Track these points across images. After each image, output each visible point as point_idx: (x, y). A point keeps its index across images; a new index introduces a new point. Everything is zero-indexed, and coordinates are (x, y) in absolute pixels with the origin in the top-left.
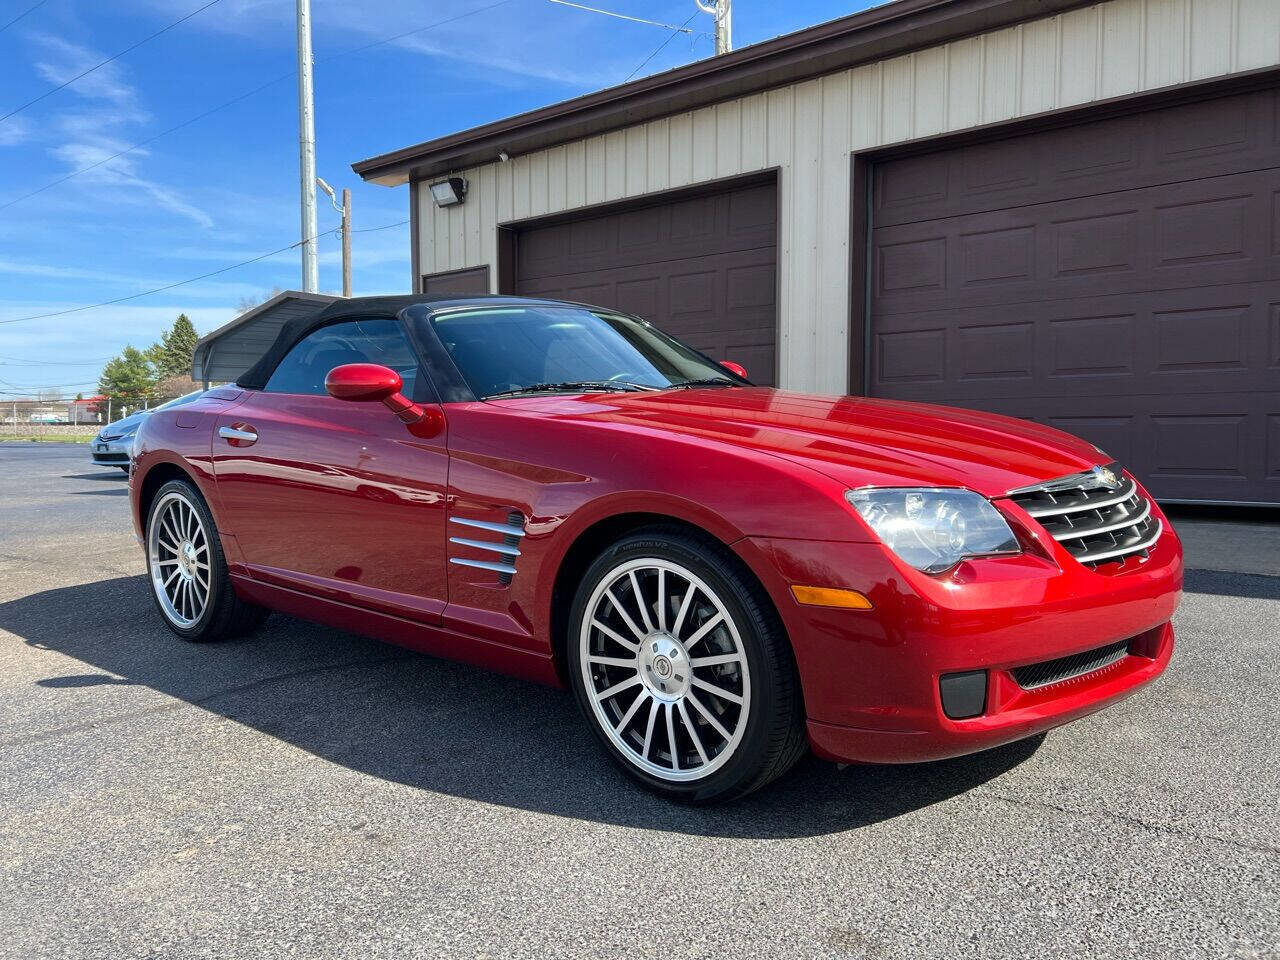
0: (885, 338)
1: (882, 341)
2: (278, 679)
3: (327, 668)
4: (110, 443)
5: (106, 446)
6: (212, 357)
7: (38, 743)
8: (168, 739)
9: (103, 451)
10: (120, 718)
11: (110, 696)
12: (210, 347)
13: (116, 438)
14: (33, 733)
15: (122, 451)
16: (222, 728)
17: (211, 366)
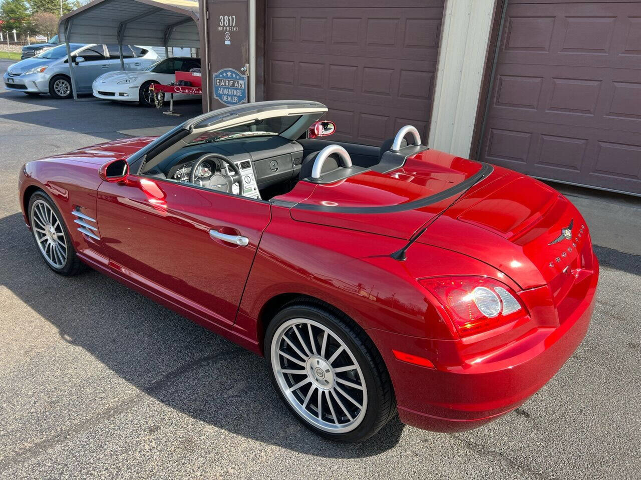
0: (503, 78)
1: (501, 80)
2: (176, 374)
3: (206, 359)
4: (14, 78)
5: (12, 79)
6: (71, 28)
7: (34, 461)
8: (121, 457)
9: (11, 82)
10: (82, 425)
11: (70, 394)
12: (68, 23)
13: (19, 75)
14: (27, 445)
15: (22, 83)
16: (153, 444)
17: (70, 33)
